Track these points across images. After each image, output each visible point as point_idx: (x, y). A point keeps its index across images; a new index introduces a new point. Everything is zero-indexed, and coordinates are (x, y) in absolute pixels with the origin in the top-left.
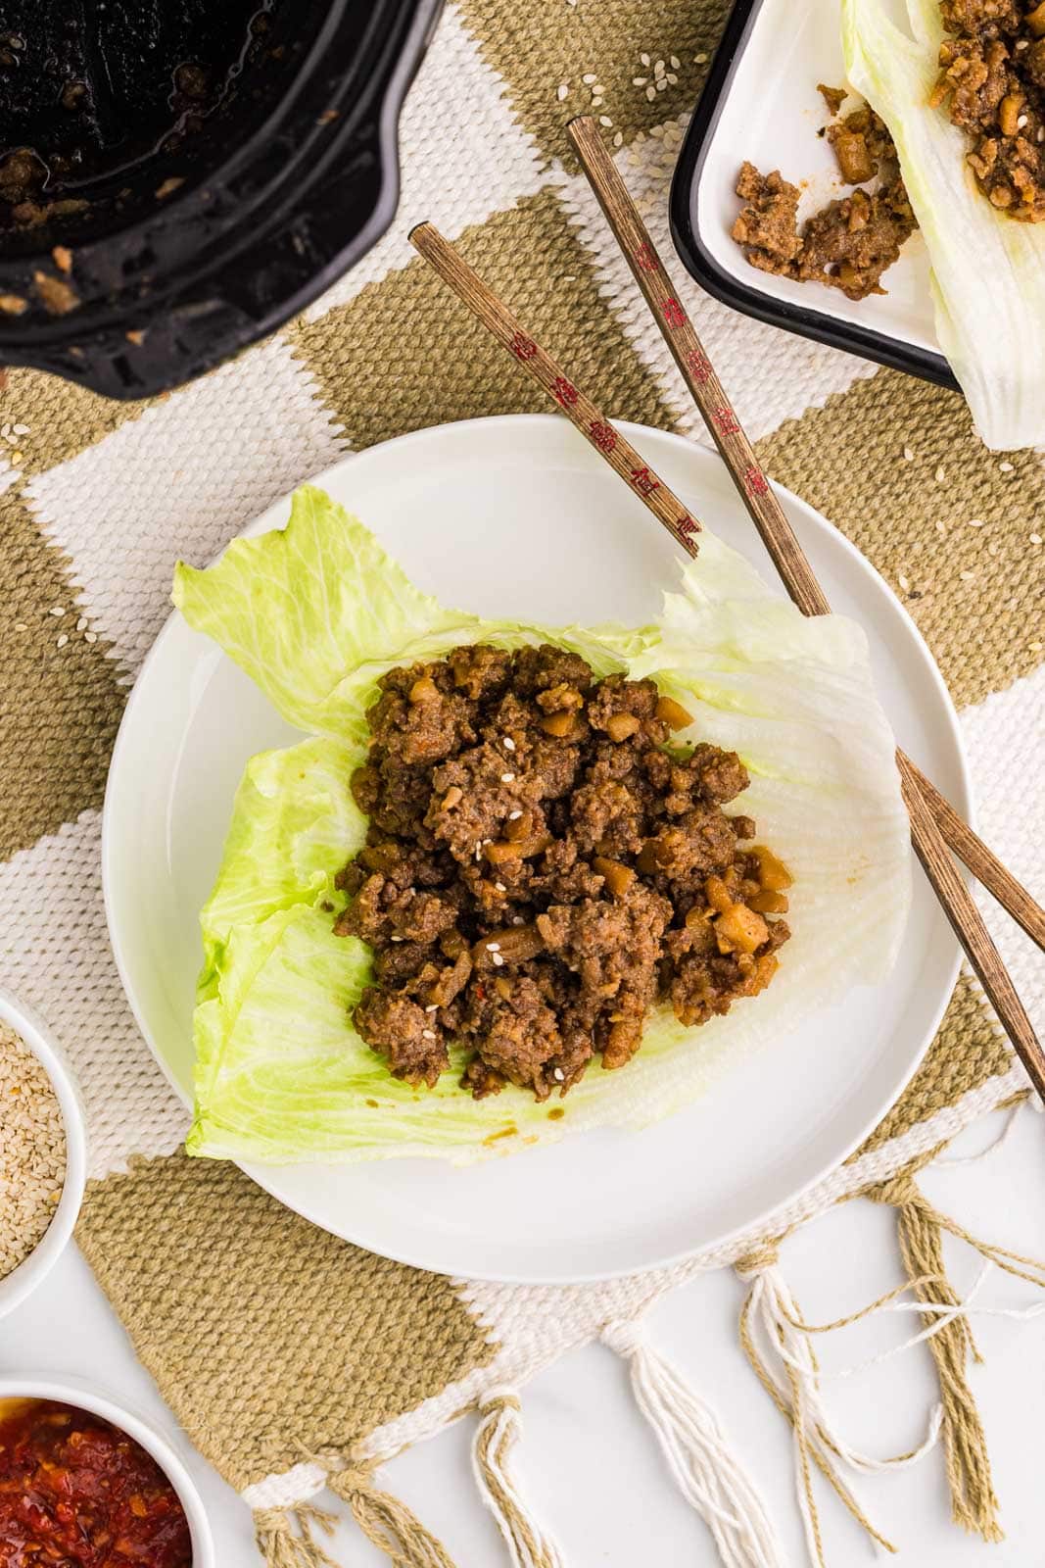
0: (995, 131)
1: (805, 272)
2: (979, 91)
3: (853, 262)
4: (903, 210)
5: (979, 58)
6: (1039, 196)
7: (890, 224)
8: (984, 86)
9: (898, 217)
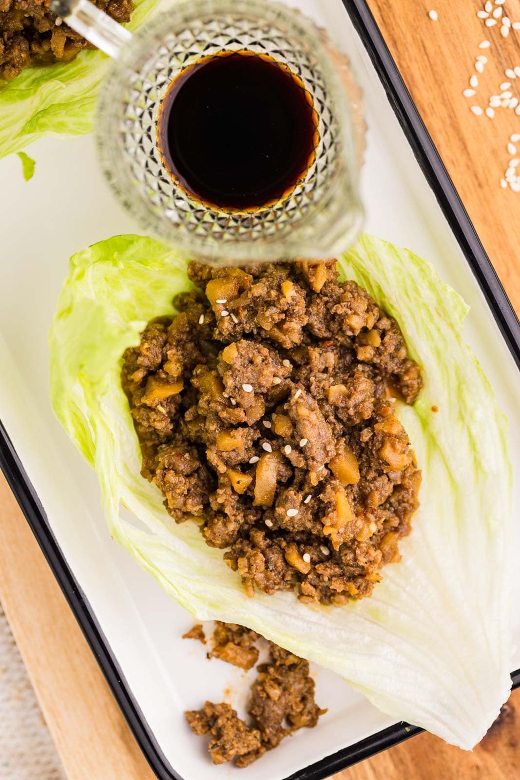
0: (300, 577)
1: (274, 742)
2: (267, 568)
3: (294, 713)
4: (291, 660)
5: (250, 549)
6: (358, 584)
7: (292, 674)
8: (266, 562)
9: (293, 667)
